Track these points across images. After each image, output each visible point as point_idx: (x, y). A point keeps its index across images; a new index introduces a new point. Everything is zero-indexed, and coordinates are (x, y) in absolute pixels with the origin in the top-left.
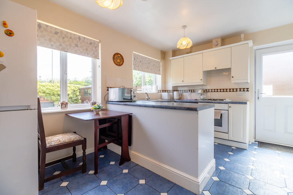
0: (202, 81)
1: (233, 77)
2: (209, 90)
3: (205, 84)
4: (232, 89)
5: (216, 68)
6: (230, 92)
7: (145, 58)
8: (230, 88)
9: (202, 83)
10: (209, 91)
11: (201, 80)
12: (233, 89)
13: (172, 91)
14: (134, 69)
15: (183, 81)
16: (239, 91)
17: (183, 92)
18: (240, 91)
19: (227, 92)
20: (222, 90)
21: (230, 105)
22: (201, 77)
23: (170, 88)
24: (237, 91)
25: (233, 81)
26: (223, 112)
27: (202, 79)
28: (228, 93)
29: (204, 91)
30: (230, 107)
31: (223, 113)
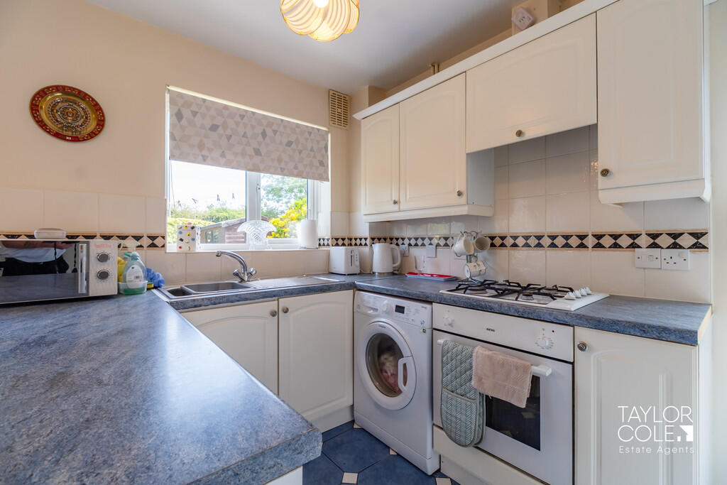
0: (463, 200)
1: (605, 173)
2: (503, 238)
3: (486, 212)
4: (607, 237)
5: (519, 133)
6: (599, 252)
7: (243, 115)
8: (599, 231)
9: (464, 211)
10: (503, 245)
11: (460, 194)
12: (616, 237)
13: (368, 242)
14: (172, 157)
15: (395, 202)
16: (650, 247)
17: (410, 245)
18: (654, 246)
19: (582, 252)
20: (560, 241)
21: (584, 334)
22: (460, 182)
23: (363, 230)
24: (634, 246)
25: (608, 193)
26: (544, 369)
27: (463, 189)
28: (591, 255)
29: (481, 245)
30: (583, 347)
31: (545, 376)
